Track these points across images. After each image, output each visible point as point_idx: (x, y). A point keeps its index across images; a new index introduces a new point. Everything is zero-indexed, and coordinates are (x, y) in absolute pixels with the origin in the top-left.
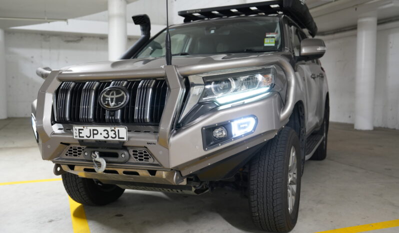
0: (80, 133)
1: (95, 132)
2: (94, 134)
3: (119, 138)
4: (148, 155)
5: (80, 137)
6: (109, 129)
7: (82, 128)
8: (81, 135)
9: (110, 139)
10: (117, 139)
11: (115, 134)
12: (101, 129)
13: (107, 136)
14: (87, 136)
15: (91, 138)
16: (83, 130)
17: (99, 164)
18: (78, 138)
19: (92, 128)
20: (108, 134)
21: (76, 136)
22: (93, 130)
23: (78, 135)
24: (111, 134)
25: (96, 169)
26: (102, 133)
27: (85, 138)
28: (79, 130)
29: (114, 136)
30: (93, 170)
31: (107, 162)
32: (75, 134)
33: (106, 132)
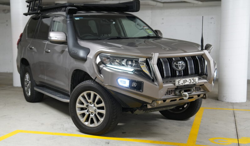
0: (179, 82)
1: (186, 81)
2: (185, 82)
3: (195, 82)
4: (200, 88)
5: (179, 84)
6: (191, 79)
7: (180, 80)
8: (179, 83)
9: (192, 83)
10: (194, 83)
11: (194, 81)
12: (188, 79)
13: (190, 82)
14: (182, 84)
15: (184, 84)
16: (180, 81)
17: (186, 96)
18: (178, 85)
19: (184, 79)
20: (191, 81)
21: (177, 84)
22: (185, 80)
23: (178, 83)
24: (192, 81)
25: (184, 98)
26: (188, 81)
27: (181, 84)
28: (179, 81)
29: (193, 82)
30: (183, 99)
31: (188, 94)
32: (176, 84)
33: (190, 80)
